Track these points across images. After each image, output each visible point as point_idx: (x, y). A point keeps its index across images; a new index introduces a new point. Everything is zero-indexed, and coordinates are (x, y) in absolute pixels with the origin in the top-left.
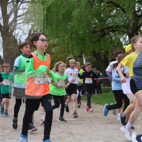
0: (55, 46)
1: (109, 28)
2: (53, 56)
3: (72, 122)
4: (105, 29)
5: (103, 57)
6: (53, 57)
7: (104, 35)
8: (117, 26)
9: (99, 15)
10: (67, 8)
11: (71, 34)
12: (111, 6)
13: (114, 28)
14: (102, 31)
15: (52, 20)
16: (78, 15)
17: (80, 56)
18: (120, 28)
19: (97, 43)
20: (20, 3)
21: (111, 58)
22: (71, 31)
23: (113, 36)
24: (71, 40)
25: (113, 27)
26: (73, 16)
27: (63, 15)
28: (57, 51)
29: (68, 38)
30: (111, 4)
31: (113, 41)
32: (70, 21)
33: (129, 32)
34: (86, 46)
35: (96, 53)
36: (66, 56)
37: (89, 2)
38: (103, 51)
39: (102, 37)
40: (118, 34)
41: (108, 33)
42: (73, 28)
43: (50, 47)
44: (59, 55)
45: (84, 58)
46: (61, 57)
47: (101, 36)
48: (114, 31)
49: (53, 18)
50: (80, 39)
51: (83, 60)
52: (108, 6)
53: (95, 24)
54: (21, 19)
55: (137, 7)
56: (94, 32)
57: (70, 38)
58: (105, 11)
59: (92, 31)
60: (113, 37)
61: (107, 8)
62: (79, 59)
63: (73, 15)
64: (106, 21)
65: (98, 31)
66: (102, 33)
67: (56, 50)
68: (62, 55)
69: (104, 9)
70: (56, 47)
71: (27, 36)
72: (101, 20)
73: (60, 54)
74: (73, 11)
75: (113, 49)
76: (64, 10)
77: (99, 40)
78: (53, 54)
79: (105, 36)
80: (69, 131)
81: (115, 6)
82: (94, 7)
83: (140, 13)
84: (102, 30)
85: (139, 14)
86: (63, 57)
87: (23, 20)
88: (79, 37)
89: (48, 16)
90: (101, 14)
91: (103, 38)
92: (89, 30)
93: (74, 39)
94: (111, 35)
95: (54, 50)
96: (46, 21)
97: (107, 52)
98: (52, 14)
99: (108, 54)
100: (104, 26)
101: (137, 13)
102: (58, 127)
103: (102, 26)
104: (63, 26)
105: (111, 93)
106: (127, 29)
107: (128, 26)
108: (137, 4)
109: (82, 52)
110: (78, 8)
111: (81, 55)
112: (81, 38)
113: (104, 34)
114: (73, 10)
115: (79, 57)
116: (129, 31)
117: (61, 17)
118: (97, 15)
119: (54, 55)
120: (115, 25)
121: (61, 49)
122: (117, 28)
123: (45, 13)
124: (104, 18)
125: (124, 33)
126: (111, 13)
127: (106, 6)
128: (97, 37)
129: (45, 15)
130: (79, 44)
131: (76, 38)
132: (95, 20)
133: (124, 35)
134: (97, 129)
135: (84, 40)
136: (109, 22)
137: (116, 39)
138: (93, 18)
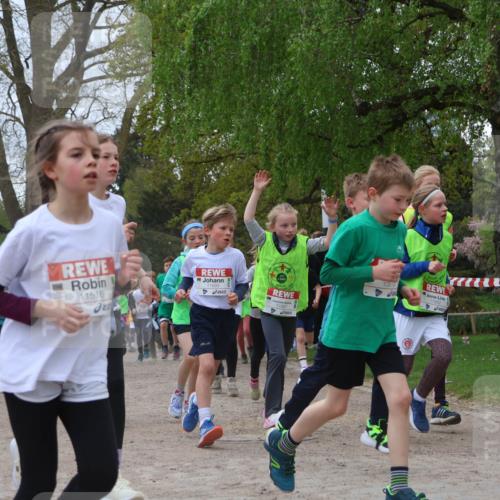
0: (220, 159)
1: (419, 95)
2: (211, 199)
4: (404, 97)
7: (399, 122)
8: (451, 90)
9: (383, 48)
10: (267, 23)
11: (280, 117)
12: (431, 15)
13: (438, 96)
14: (396, 106)
15: (212, 67)
16: (309, 49)
17: (310, 196)
18: (460, 94)
19: (376, 150)
20: (98, 5)
22: (280, 108)
23: (436, 123)
24: (280, 139)
25: (435, 93)
26: (290, 54)
27: (253, 48)
28: (226, 180)
29: (270, 130)
30: (431, 9)
31: (435, 143)
32: (279, 70)
33: (493, 108)
34: (335, 159)
39: (393, 129)
40: (454, 116)
41: (417, 114)
42: (288, 94)
43: (199, 166)
44: (234, 194)
46: (239, 201)
47: (389, 123)
48: (438, 106)
49: (215, 59)
50: (313, 135)
51: (320, 213)
52: (421, 17)
53: (369, 82)
56: (364, 110)
57: (277, 132)
58: (407, 32)
59: (358, 104)
60: (433, 128)
61: (415, 20)
62: (307, 209)
63: (289, 50)
64: (410, 71)
65: (379, 106)
66: (394, 112)
67: (223, 174)
68: (242, 193)
69: (407, 25)
70: (222, 164)
71: (119, 123)
72: (393, 66)
73: (237, 191)
74: (292, 36)
76: (256, 33)
77: (380, 138)
78: (211, 191)
79: (405, 125)
80: (256, 481)
81: (443, 16)
82: (369, 19)
84: (395, 103)
88: (310, 128)
89: (198, 53)
90: (392, 43)
91: (397, 131)
92: (347, 104)
93: (291, 133)
94: (428, 121)
95: (214, 175)
96: (190, 69)
98: (215, 44)
100: (402, 88)
102: (218, 467)
103: (396, 86)
104: (250, 89)
106: (487, 99)
109: (317, 186)
110: (309, 24)
111: (312, 192)
112: (314, 131)
113: (401, 118)
114: (290, 30)
115: (306, 201)
116: (493, 104)
117: (244, 55)
118: (379, 47)
120: (443, 86)
121: (238, 173)
122: (452, 93)
123: (187, 42)
124: (402, 58)
125: (476, 112)
126: (430, 42)
127: (412, 17)
128: (377, 128)
129: (187, 47)
130: (309, 154)
131: (299, 131)
132: (369, 65)
133: (474, 119)
134: (366, 474)
135: (326, 139)
136: (421, 73)
137: (445, 134)
138: (363, 59)
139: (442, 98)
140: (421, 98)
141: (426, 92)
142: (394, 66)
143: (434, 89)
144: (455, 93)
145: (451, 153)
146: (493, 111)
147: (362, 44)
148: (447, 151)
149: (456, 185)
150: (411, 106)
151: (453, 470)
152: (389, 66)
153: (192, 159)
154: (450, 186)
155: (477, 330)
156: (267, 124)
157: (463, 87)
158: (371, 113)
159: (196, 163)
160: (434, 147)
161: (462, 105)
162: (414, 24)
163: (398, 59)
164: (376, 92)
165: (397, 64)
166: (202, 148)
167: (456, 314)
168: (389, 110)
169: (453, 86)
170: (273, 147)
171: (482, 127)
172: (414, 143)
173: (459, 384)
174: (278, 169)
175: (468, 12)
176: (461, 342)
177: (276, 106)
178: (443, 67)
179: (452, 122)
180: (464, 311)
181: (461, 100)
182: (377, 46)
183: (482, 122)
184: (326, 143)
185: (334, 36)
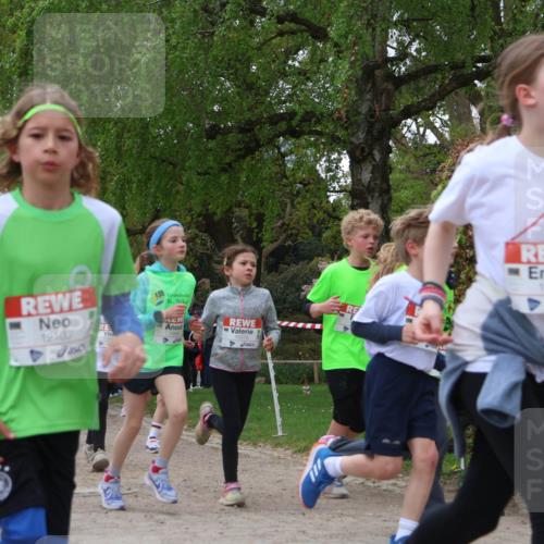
1: (275, 120)
4: (259, 121)
5: (241, 236)
7: (251, 148)
8: (309, 116)
9: (238, 66)
11: (119, 136)
12: (293, 33)
13: (294, 123)
14: (249, 131)
18: (318, 122)
19: (224, 178)
21: (272, 242)
23: (291, 152)
24: (118, 161)
25: (292, 119)
29: (107, 150)
30: (293, 26)
31: (288, 173)
33: (353, 139)
35: (216, 218)
37: (205, 9)
38: (247, 211)
39: (244, 157)
40: (311, 145)
41: (271, 141)
47: (240, 150)
48: (294, 133)
50: (155, 158)
52: (281, 34)
53: (221, 103)
55: (395, 45)
56: (213, 133)
57: (116, 152)
58: (266, 50)
59: (207, 126)
60: (288, 158)
61: (275, 37)
64: (267, 93)
65: (228, 130)
66: (247, 137)
69: (266, 42)
72: (248, 86)
75: (286, 204)
77: (230, 165)
79: (257, 153)
81: (306, 34)
82: (220, 30)
83: (403, 69)
84: (247, 128)
85: (399, 72)
88: (153, 150)
89: (29, 58)
90: (249, 60)
91: (248, 158)
93: (131, 155)
94: (283, 150)
97: (260, 218)
99: (260, 226)
100: (257, 111)
101: (392, 65)
103: (249, 110)
106: (346, 128)
107: (353, 119)
109: (157, 215)
112: (157, 154)
113: (253, 145)
116: (353, 135)
118: (235, 65)
120: (301, 112)
122: (310, 121)
123: (18, 44)
124: (259, 78)
125: (334, 143)
126: (290, 62)
127: (271, 32)
128: (226, 154)
129: (17, 50)
130: (150, 179)
131: (141, 153)
132: (222, 84)
133: (332, 151)
134: (186, 533)
135: (171, 163)
136: (278, 96)
137: (299, 164)
138: (216, 76)
139: (298, 125)
140: (276, 123)
141: (282, 117)
142: (250, 87)
143: (291, 115)
144: (314, 120)
145: (305, 185)
146: (351, 143)
147: (216, 60)
148: (300, 183)
149: (308, 222)
150: (266, 131)
151: (280, 529)
152: (244, 87)
154: (301, 223)
155: (320, 379)
156: (105, 142)
157: (322, 115)
158: (219, 137)
160: (287, 178)
161: (320, 134)
162: (274, 41)
163: (253, 79)
164: (228, 114)
165: (253, 83)
167: (298, 361)
168: (240, 136)
169: (312, 112)
170: (110, 169)
171: (340, 160)
172: (265, 172)
173: (295, 437)
174: (114, 194)
175: (332, 32)
176: (301, 392)
177: (116, 123)
178: (302, 91)
179: (309, 152)
180: (307, 359)
181: (318, 129)
182: (232, 63)
183: (340, 154)
184: (170, 168)
185: (184, 48)
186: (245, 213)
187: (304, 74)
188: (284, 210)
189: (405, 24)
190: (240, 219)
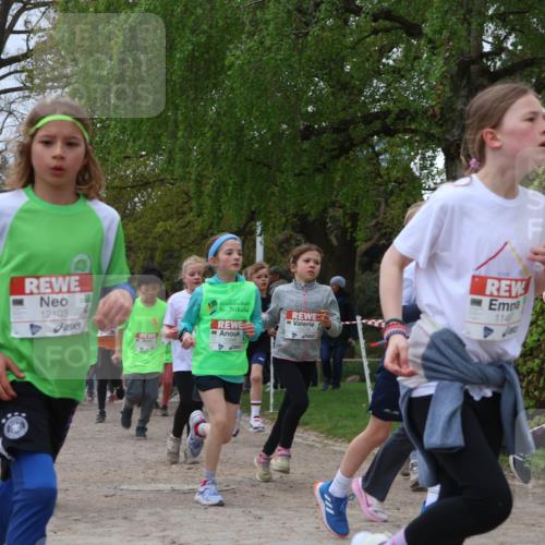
0: (147, 184)
1: (369, 119)
2: (135, 228)
3: (183, 496)
4: (353, 121)
5: (336, 236)
6: (133, 231)
7: (345, 148)
8: (403, 114)
9: (332, 66)
10: (204, 32)
11: (214, 139)
12: (387, 30)
13: (388, 121)
14: (343, 130)
17: (245, 227)
18: (413, 120)
19: (319, 178)
20: (16, 7)
21: (366, 241)
22: (216, 129)
23: (385, 151)
24: (214, 164)
25: (386, 117)
28: (152, 208)
29: (202, 154)
30: (387, 24)
31: (382, 172)
33: (448, 136)
34: (274, 188)
35: (311, 219)
36: (184, 227)
37: (299, 10)
38: (341, 211)
39: (338, 157)
40: (404, 143)
41: (366, 141)
43: (123, 191)
44: (161, 223)
45: (259, 239)
46: (166, 231)
47: (334, 150)
48: (388, 132)
50: (250, 160)
51: (255, 246)
52: (375, 32)
53: (316, 103)
54: (18, 75)
55: (490, 40)
56: (307, 133)
57: (211, 156)
58: (360, 48)
59: (302, 127)
60: (382, 157)
61: (369, 36)
63: (227, 63)
64: (361, 92)
65: (322, 131)
66: (341, 137)
67: (150, 202)
68: (170, 222)
69: (360, 41)
70: (149, 190)
72: (343, 86)
73: (165, 221)
74: (231, 47)
75: (380, 203)
76: (189, 41)
77: (324, 165)
78: (135, 220)
79: (351, 152)
81: (400, 32)
82: (315, 30)
83: (499, 64)
84: (342, 127)
85: (495, 66)
86: (173, 230)
87: (23, 76)
88: (248, 153)
90: (343, 60)
91: (343, 158)
93: (227, 157)
94: (377, 148)
95: (140, 201)
97: (354, 218)
99: (354, 226)
100: (351, 111)
101: (488, 60)
103: (343, 110)
104: (186, 107)
105: (352, 381)
106: (442, 126)
107: (447, 116)
108: (490, 27)
109: (252, 217)
110: (251, 35)
111: (248, 222)
112: (253, 156)
113: (347, 144)
114: (230, 41)
115: (240, 233)
116: (448, 131)
118: (329, 65)
119: (139, 221)
120: (395, 110)
121: (167, 200)
122: (404, 119)
124: (353, 77)
125: (430, 140)
126: (384, 60)
127: (365, 31)
128: (321, 155)
130: (245, 181)
131: (236, 156)
132: (316, 85)
133: (427, 148)
135: (265, 165)
136: (372, 95)
137: (393, 162)
138: (310, 76)
139: (393, 123)
140: (371, 122)
141: (377, 116)
143: (385, 113)
144: (408, 118)
145: (399, 184)
146: (446, 140)
147: (310, 60)
148: (395, 182)
150: (359, 131)
152: (339, 87)
153: (117, 182)
156: (199, 147)
157: (416, 112)
158: (313, 138)
159: (121, 188)
160: (381, 177)
161: (414, 132)
162: (368, 40)
163: (347, 79)
164: (322, 115)
165: (347, 83)
166: (128, 172)
168: (335, 136)
169: (406, 110)
170: (205, 173)
171: (434, 158)
172: (360, 172)
174: (210, 196)
175: (426, 29)
177: (211, 127)
178: (396, 89)
179: (403, 150)
181: (413, 127)
182: (326, 63)
183: (434, 151)
184: (265, 170)
185: (279, 49)
186: (339, 213)
187: (398, 72)
188: (378, 210)
189: (500, 18)
190: (334, 220)
